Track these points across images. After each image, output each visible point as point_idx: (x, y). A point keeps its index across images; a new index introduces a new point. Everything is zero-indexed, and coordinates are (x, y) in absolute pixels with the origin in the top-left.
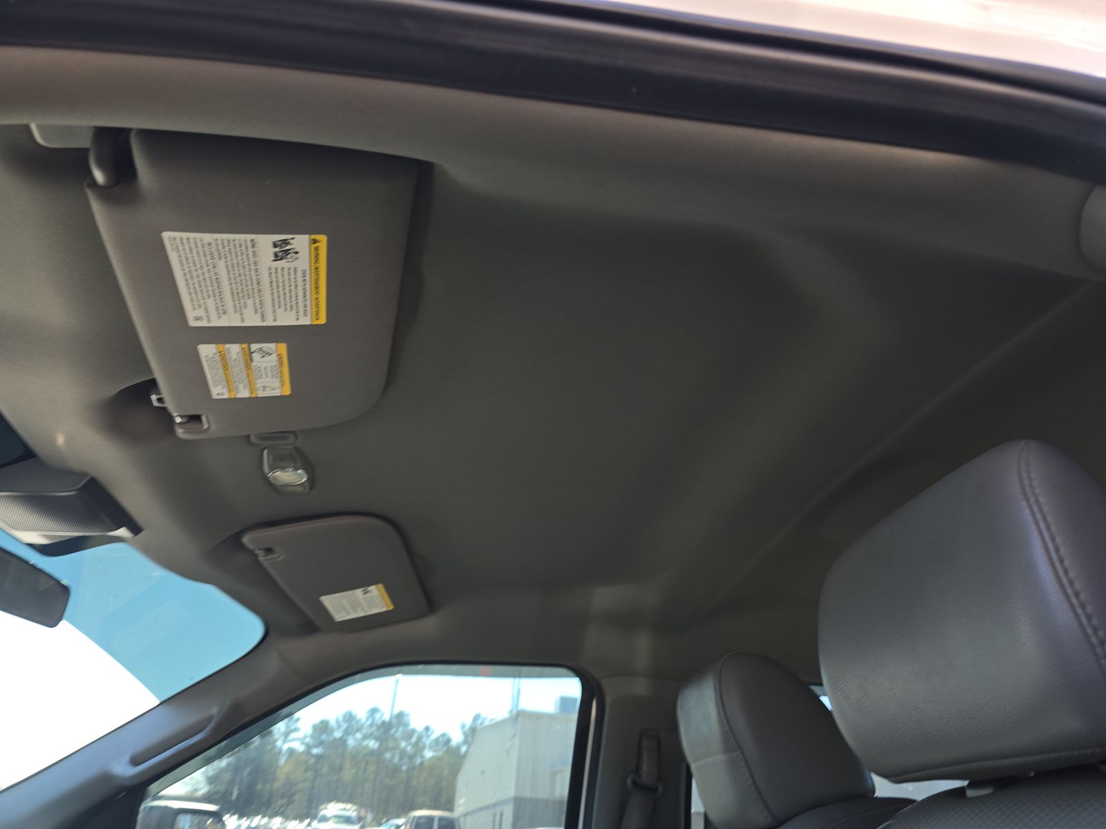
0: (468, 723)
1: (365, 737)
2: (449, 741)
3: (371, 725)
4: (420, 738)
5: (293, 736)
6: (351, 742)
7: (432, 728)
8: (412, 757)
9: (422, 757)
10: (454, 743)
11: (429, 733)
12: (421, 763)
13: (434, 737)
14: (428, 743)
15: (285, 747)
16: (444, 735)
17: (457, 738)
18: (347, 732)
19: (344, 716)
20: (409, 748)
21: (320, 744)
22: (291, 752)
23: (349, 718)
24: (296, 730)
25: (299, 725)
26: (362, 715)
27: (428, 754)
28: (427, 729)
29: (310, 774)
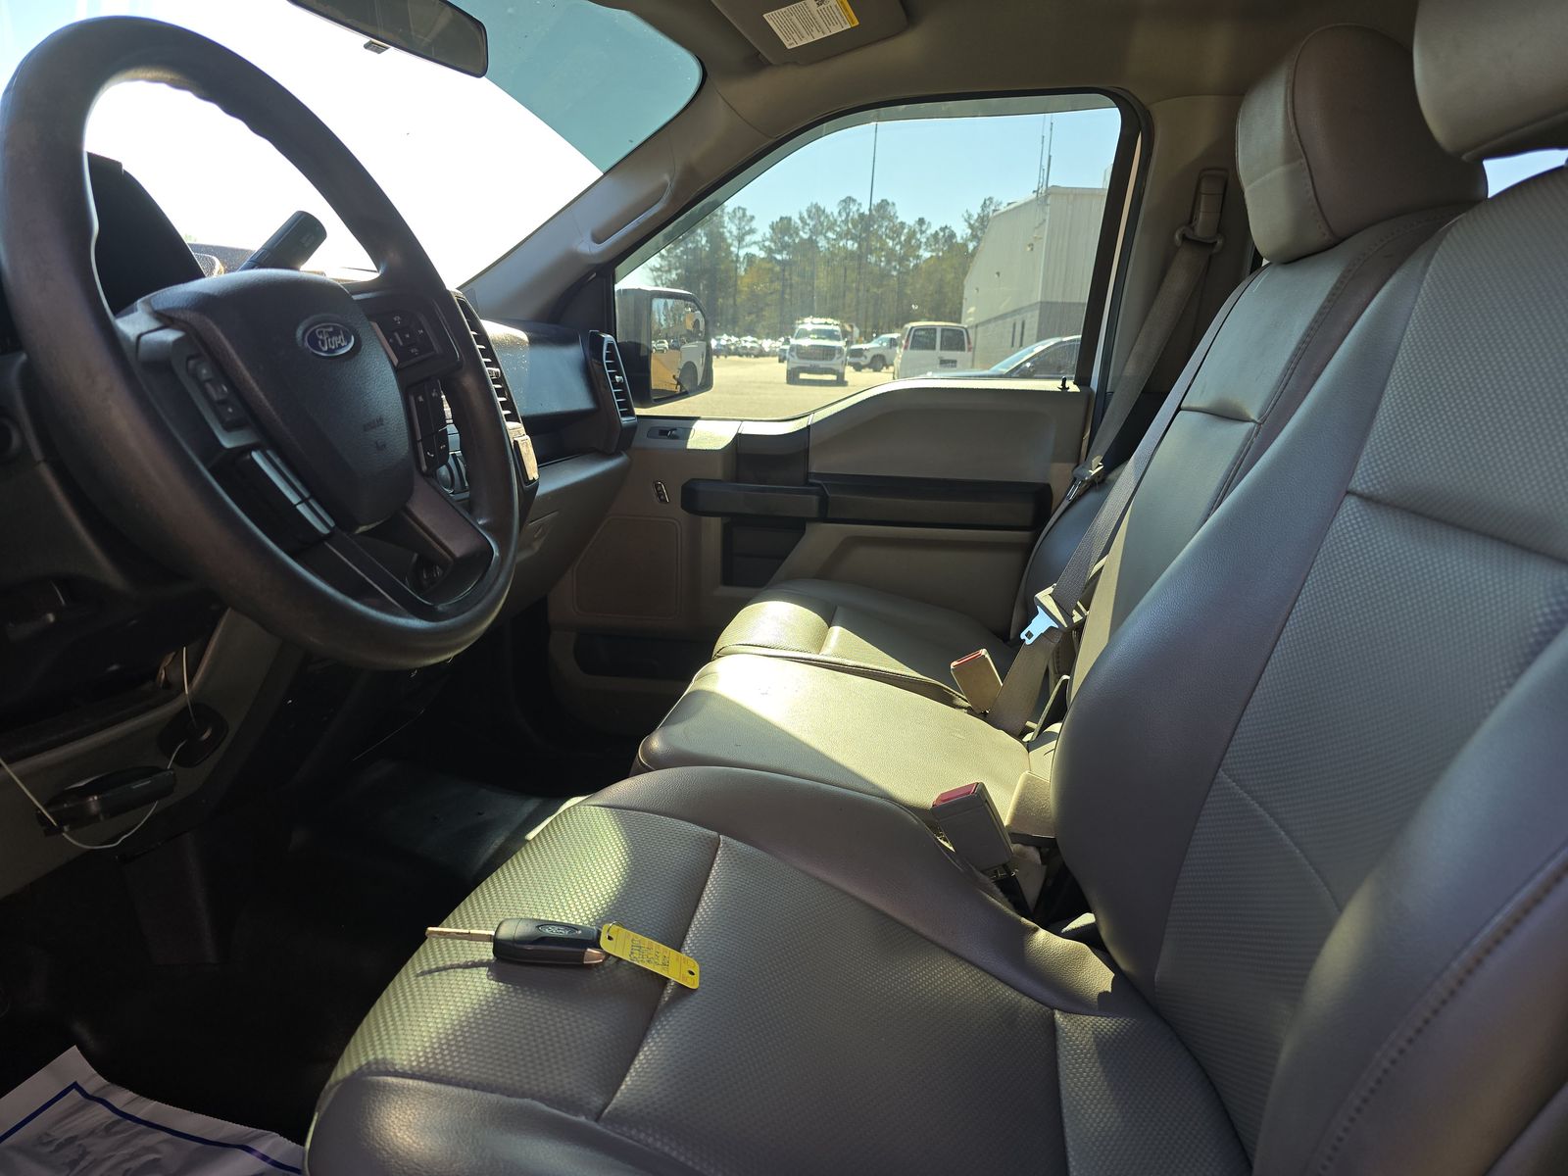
0: (976, 211)
1: (840, 236)
2: (953, 235)
3: (846, 222)
4: (912, 235)
5: (748, 239)
6: (822, 243)
7: (927, 220)
8: (902, 260)
9: (918, 257)
10: (959, 239)
11: (924, 228)
12: (916, 266)
13: (931, 231)
14: (924, 240)
15: (742, 253)
16: (943, 229)
17: (962, 231)
18: (814, 231)
19: (809, 212)
20: (898, 247)
21: (784, 247)
22: (750, 258)
23: (817, 212)
24: (752, 231)
25: (754, 225)
26: (832, 208)
27: (925, 254)
28: (921, 221)
29: (777, 285)
